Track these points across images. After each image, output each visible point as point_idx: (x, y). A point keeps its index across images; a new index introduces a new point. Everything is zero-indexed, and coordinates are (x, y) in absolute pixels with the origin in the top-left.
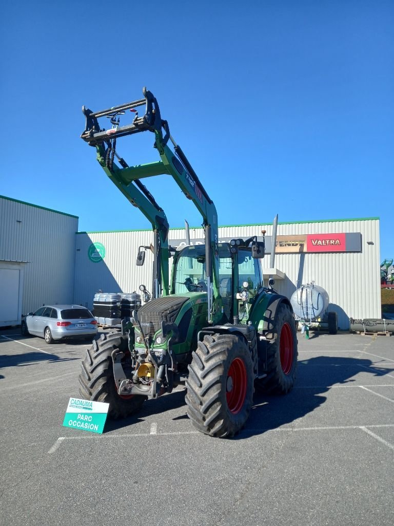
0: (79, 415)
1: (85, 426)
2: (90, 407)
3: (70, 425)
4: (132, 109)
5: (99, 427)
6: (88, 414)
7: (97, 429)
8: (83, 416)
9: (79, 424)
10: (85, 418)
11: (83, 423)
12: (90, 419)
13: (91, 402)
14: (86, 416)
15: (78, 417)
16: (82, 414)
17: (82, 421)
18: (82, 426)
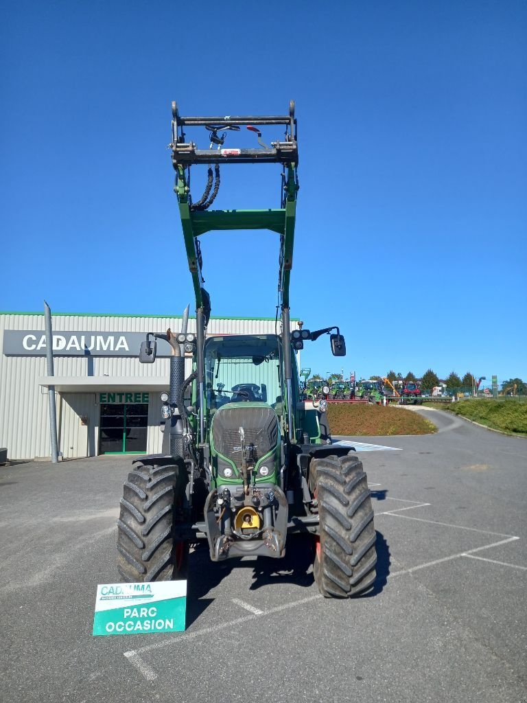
0: (126, 610)
1: (147, 627)
2: (148, 593)
3: (109, 630)
4: (249, 126)
5: (175, 621)
6: (148, 606)
7: (171, 626)
8: (135, 610)
9: (130, 626)
10: (142, 613)
11: (139, 623)
12: (153, 612)
13: (146, 584)
14: (142, 609)
15: (126, 615)
16: (132, 608)
17: (135, 620)
18: (137, 627)
